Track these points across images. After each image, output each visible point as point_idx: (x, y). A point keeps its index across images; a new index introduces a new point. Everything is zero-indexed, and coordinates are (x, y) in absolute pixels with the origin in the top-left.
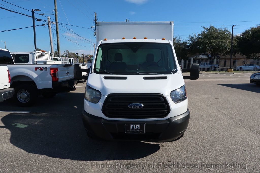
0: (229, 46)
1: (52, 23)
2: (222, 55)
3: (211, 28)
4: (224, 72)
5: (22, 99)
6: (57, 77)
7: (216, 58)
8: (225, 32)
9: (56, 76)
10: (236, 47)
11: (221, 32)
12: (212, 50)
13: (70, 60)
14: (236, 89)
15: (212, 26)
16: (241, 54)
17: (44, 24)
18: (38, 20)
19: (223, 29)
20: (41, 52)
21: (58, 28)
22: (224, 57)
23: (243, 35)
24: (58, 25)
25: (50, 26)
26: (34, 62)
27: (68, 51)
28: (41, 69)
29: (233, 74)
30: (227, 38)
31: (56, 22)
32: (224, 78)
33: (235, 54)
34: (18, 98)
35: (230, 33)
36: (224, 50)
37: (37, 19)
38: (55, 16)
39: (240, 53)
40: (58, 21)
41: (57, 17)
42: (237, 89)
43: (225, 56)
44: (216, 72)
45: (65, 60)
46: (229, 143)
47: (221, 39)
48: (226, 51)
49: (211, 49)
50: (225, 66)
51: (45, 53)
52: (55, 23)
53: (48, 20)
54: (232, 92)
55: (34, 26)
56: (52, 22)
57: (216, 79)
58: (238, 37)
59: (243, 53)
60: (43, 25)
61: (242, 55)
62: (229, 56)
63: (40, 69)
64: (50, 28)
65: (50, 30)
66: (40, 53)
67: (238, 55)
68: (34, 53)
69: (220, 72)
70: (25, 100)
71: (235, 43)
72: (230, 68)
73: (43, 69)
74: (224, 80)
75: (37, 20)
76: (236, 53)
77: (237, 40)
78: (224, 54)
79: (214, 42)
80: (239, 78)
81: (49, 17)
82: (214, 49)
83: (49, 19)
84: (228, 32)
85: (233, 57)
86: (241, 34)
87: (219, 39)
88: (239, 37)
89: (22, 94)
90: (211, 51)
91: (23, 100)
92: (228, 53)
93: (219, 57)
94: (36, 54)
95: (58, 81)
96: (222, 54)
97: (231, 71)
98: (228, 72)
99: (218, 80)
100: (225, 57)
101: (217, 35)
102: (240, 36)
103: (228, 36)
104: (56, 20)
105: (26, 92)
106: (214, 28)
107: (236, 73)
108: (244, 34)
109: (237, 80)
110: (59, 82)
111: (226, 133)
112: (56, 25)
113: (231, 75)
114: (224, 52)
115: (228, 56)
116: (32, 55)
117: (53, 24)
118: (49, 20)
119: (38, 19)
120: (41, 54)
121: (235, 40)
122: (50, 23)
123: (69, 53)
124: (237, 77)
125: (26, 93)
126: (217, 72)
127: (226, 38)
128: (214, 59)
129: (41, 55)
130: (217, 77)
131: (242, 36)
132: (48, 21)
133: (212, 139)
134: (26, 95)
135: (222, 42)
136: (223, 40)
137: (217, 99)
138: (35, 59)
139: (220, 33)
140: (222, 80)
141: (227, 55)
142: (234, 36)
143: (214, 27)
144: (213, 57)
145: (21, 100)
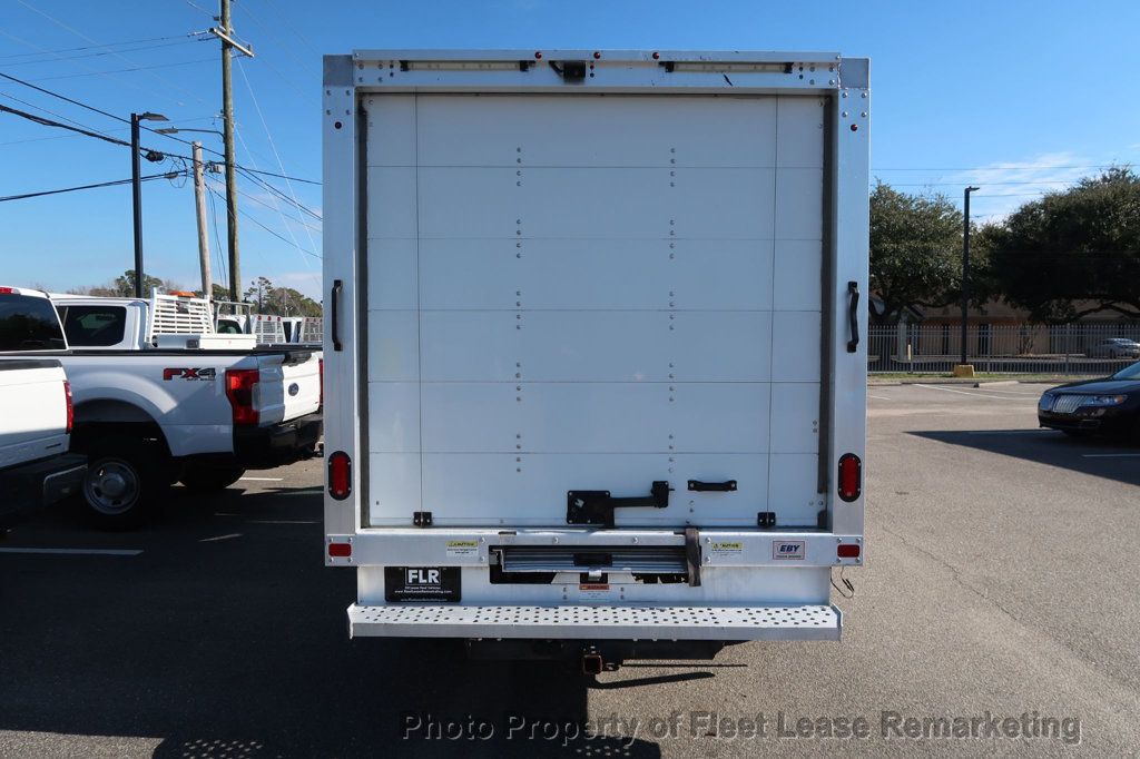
0: (956, 266)
1: (211, 167)
2: (929, 305)
3: (879, 192)
4: (936, 376)
5: (102, 500)
6: (254, 408)
7: (904, 318)
8: (937, 210)
9: (250, 404)
10: (984, 272)
11: (921, 212)
12: (889, 284)
13: (287, 326)
14: (982, 451)
15: (883, 184)
16: (1006, 301)
17: (177, 173)
18: (154, 157)
19: (931, 199)
20: (175, 298)
21: (236, 188)
22: (937, 312)
23: (1012, 225)
24: (235, 174)
25: (202, 180)
26: (148, 339)
27: (267, 282)
28: (191, 373)
29: (977, 386)
30: (948, 236)
31: (229, 166)
32: (936, 403)
33: (983, 301)
34: (87, 496)
35: (958, 213)
36: (936, 283)
37: (146, 153)
38: (226, 138)
39: (1002, 297)
40: (234, 159)
41: (233, 143)
42: (986, 452)
43: (941, 310)
44: (905, 380)
45: (269, 327)
46: (938, 666)
47: (925, 240)
48: (944, 290)
49: (882, 282)
50: (945, 351)
51: (192, 300)
52: (222, 168)
53: (194, 156)
54: (966, 463)
55: (136, 180)
56: (211, 163)
57: (907, 408)
58: (991, 233)
59: (1016, 296)
60: (171, 176)
61: (1012, 305)
62: (959, 308)
63: (184, 373)
64: (202, 188)
65: (203, 199)
66: (172, 301)
67: (996, 306)
68: (148, 304)
69: (923, 379)
70: (114, 504)
71: (981, 258)
72: (964, 362)
73: (197, 373)
74: (936, 413)
75: (148, 157)
76: (989, 299)
77: (990, 243)
78: (939, 300)
79: (895, 251)
80: (999, 403)
81: (199, 144)
82: (895, 279)
83: (199, 151)
84: (952, 210)
85: (972, 312)
86: (1007, 219)
87: (914, 238)
88: (996, 230)
89: (106, 478)
90: (883, 286)
91: (110, 504)
92: (953, 297)
93: (918, 314)
94: (155, 308)
95: (257, 424)
96: (931, 300)
97: (968, 373)
98: (955, 376)
99: (914, 411)
100: (944, 313)
101: (906, 222)
102: (1003, 230)
103: (951, 228)
104: (227, 155)
105: (121, 468)
106: (893, 194)
107: (990, 381)
108: (1017, 219)
109: (990, 413)
110: (261, 428)
111: (929, 628)
112: (228, 177)
113: (966, 393)
114: (939, 294)
115: (955, 311)
116: (136, 312)
117: (215, 170)
118: (199, 158)
119: (151, 152)
120: (175, 305)
121: (981, 242)
122: (201, 170)
123: (272, 293)
124: (989, 402)
125: (121, 471)
126: (909, 380)
127: (944, 234)
128: (896, 322)
129: (175, 310)
130: (906, 402)
131: (1009, 230)
132: (194, 160)
133: (874, 653)
134: (121, 480)
135: (927, 251)
136: (932, 245)
137: (901, 493)
138: (153, 329)
139: (917, 216)
140: (928, 414)
141: (950, 306)
142: (975, 230)
143: (892, 189)
144: (894, 313)
145: (102, 504)
